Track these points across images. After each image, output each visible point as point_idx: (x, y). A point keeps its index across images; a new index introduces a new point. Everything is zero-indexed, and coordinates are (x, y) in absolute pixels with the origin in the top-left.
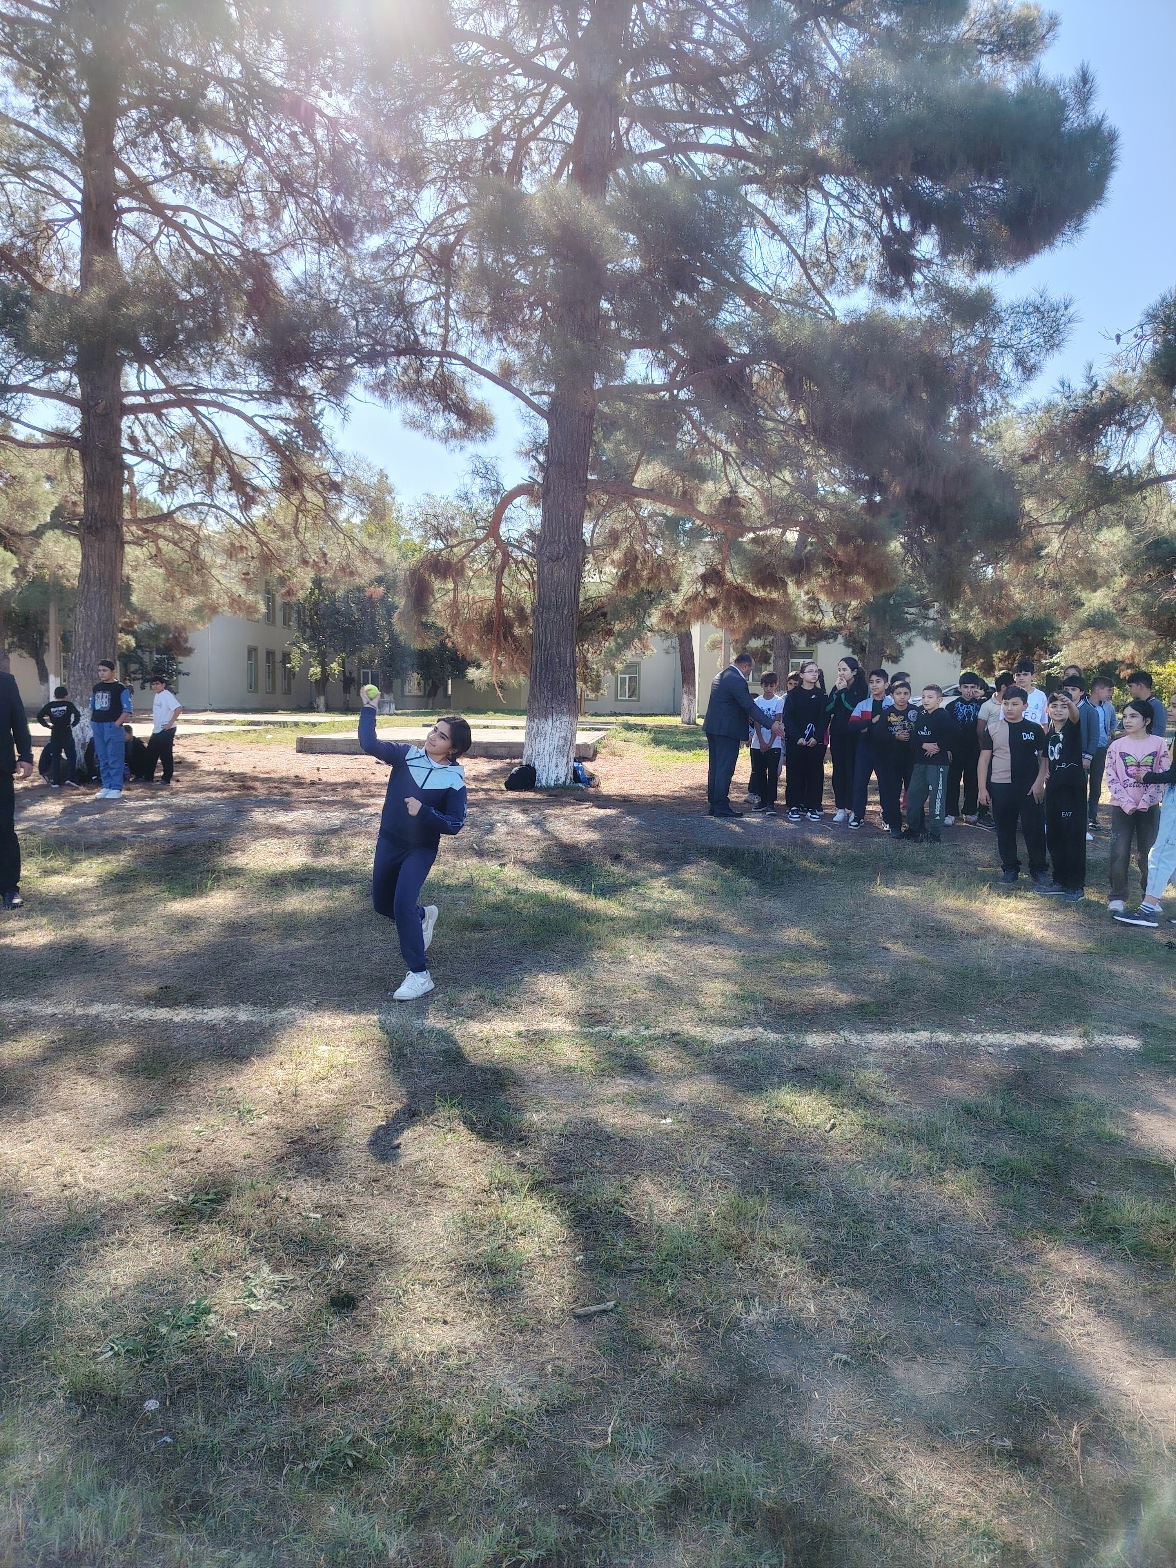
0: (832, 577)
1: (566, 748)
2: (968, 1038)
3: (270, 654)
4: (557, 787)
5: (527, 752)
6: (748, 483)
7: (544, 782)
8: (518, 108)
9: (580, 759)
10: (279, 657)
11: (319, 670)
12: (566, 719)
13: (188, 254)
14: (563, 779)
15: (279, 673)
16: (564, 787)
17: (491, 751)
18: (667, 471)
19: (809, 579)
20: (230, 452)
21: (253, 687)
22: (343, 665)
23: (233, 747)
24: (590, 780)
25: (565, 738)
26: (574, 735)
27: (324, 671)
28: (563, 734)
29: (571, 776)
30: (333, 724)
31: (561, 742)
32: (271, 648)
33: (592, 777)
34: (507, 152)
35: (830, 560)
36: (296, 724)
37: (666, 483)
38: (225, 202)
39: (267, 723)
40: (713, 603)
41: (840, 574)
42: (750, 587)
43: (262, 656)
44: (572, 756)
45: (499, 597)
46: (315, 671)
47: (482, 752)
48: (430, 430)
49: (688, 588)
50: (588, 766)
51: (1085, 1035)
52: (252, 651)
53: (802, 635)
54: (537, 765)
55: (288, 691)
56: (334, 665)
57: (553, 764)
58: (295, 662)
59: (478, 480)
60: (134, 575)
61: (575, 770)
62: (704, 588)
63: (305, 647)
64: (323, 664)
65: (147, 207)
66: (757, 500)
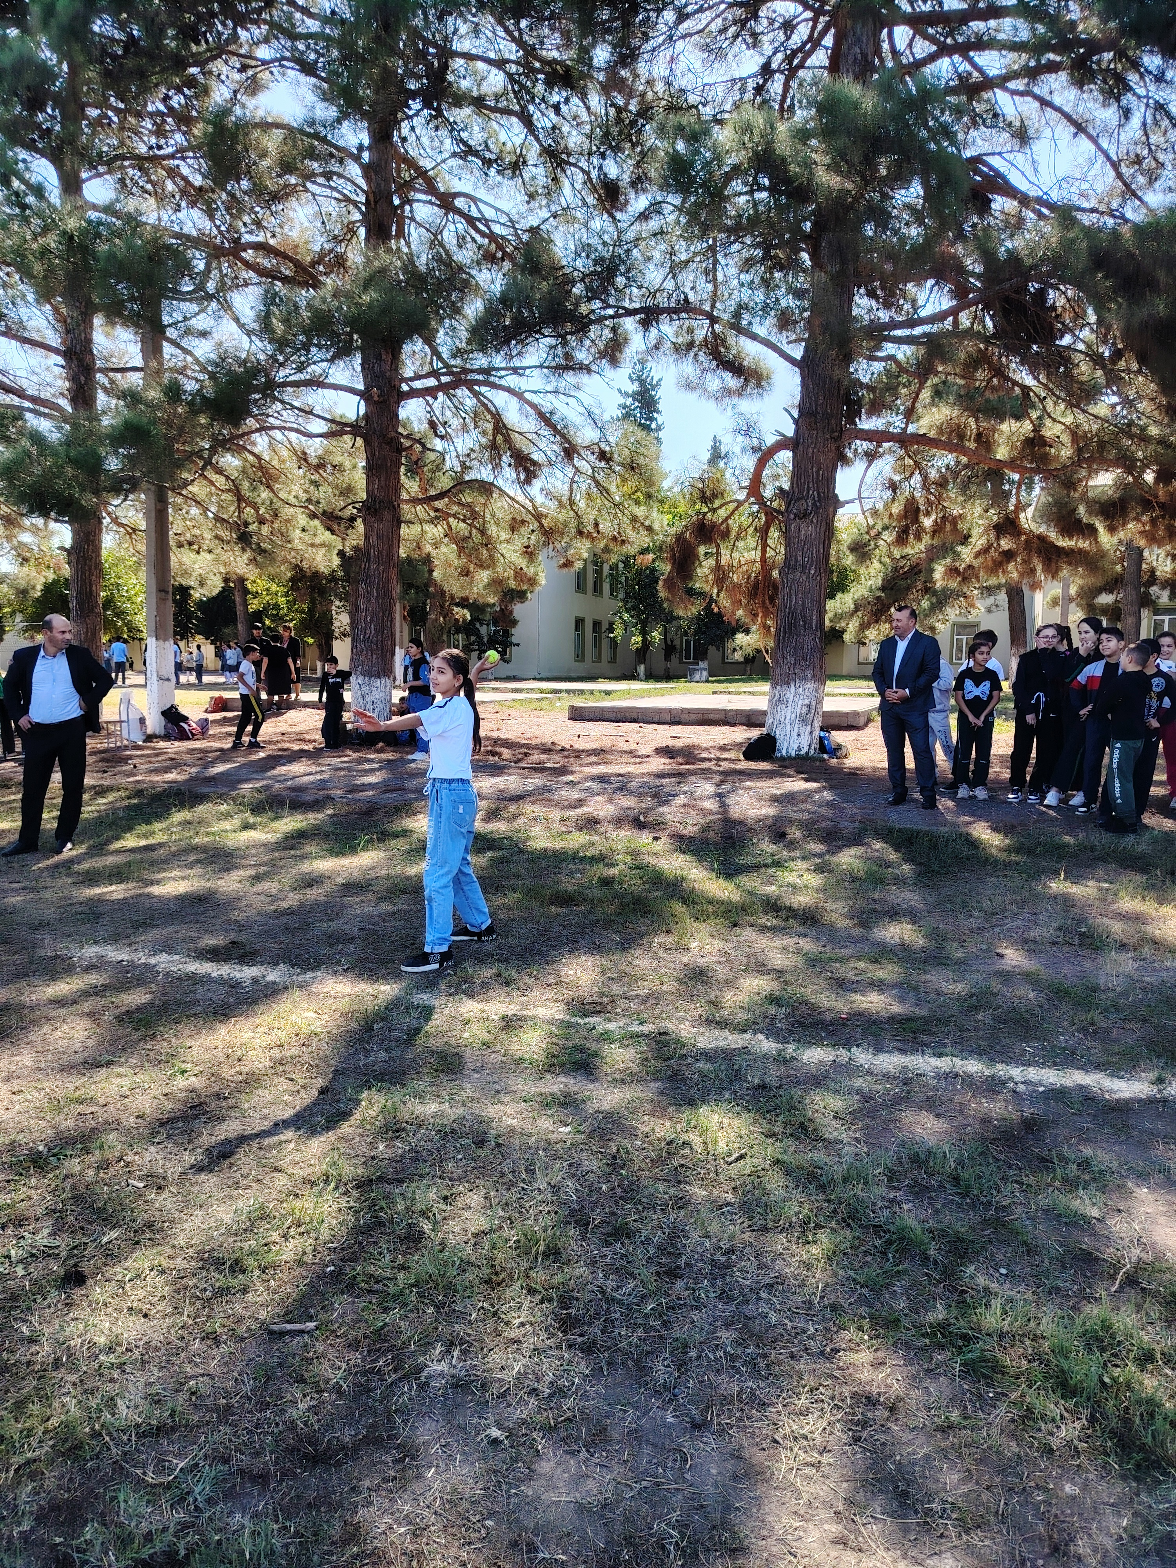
0: (1153, 521)
1: (810, 716)
2: (1001, 1070)
3: (596, 624)
4: (798, 757)
5: (769, 720)
6: (1054, 420)
7: (784, 753)
8: (788, 38)
9: (827, 727)
10: (605, 626)
11: (640, 639)
12: (810, 685)
13: (473, 239)
14: (806, 749)
15: (605, 644)
16: (806, 758)
17: (754, 719)
18: (956, 413)
19: (1124, 524)
20: (507, 429)
21: (580, 656)
22: (665, 633)
23: (514, 713)
24: (836, 751)
25: (809, 706)
26: (819, 702)
27: (645, 640)
28: (807, 702)
29: (815, 745)
30: (629, 692)
31: (804, 710)
32: (598, 618)
33: (839, 747)
34: (776, 86)
35: (1149, 502)
36: (592, 692)
37: (959, 426)
38: (510, 182)
39: (568, 691)
40: (1009, 555)
41: (1163, 517)
42: (1053, 535)
43: (589, 627)
44: (817, 724)
45: (764, 559)
46: (637, 639)
47: (744, 720)
48: (705, 390)
49: (978, 541)
50: (838, 737)
51: (1160, 1081)
52: (579, 623)
53: (1163, 588)
54: (779, 734)
55: (613, 660)
56: (655, 634)
57: (795, 734)
58: (618, 632)
59: (740, 438)
60: (434, 553)
61: (821, 739)
62: (998, 538)
63: (626, 616)
64: (644, 633)
65: (434, 199)
66: (1066, 439)
